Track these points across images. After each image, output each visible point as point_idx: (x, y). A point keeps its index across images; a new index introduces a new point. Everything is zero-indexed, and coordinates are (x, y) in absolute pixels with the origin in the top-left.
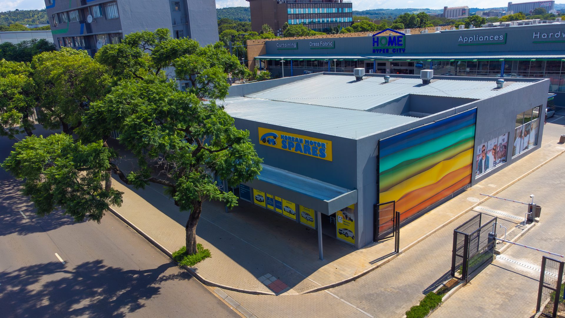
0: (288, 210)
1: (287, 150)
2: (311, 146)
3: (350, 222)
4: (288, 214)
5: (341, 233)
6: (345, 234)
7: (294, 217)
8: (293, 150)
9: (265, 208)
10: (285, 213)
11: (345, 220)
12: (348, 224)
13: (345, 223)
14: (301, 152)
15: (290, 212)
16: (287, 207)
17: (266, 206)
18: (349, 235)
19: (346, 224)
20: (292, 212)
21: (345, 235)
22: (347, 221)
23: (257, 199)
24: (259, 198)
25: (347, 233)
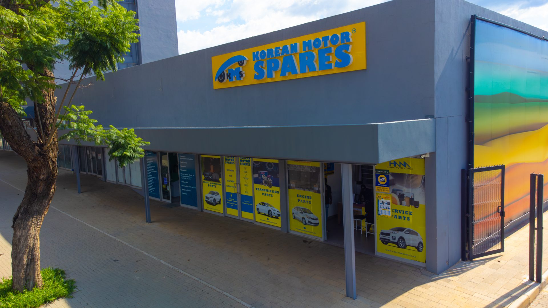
0: (264, 209)
1: (265, 80)
2: (316, 52)
3: (411, 208)
4: (265, 218)
5: (385, 242)
6: (396, 241)
7: (277, 223)
9: (223, 215)
10: (260, 219)
11: (398, 207)
12: (407, 216)
13: (398, 214)
14: (294, 72)
15: (269, 214)
17: (225, 210)
18: (407, 242)
19: (402, 215)
20: (273, 212)
21: (397, 243)
22: (404, 208)
23: (209, 200)
24: (212, 197)
25: (401, 238)
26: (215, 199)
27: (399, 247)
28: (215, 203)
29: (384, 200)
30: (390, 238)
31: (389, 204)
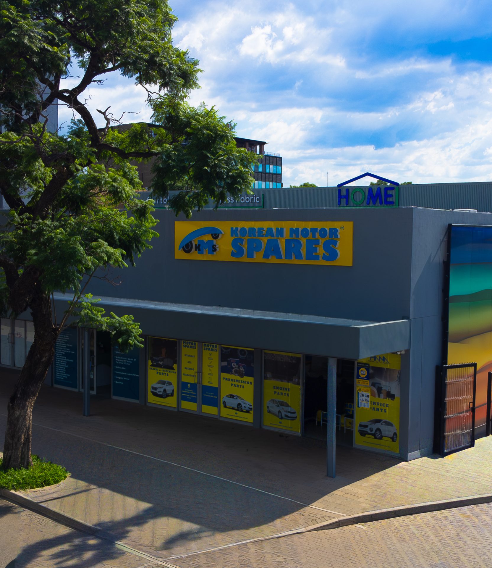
0: (234, 403)
1: (245, 259)
2: (303, 241)
3: (388, 401)
4: (233, 412)
5: (363, 434)
6: (373, 432)
7: (248, 418)
8: (258, 258)
9: (176, 410)
10: (226, 413)
11: (377, 400)
12: (384, 408)
13: (376, 407)
14: (280, 257)
15: (239, 408)
16: (232, 396)
17: (179, 404)
18: (383, 433)
19: (379, 407)
20: (243, 405)
21: (374, 435)
22: (381, 400)
23: (157, 392)
24: (161, 388)
25: (378, 430)
26: (165, 390)
27: (376, 438)
28: (165, 395)
29: (364, 393)
30: (368, 430)
31: (368, 396)
